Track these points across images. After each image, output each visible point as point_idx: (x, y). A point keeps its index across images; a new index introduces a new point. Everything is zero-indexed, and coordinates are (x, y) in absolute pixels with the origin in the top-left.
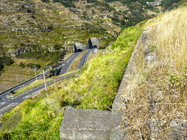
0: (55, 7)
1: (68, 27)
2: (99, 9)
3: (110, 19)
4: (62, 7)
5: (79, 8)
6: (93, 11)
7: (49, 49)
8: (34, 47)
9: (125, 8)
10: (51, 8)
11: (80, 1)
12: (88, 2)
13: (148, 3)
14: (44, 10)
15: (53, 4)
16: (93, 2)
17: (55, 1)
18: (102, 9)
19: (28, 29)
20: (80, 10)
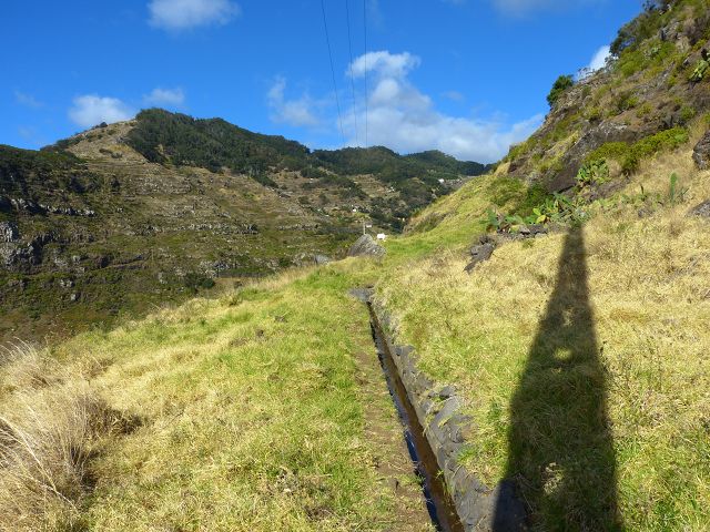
0: (241, 185)
1: (287, 227)
2: (335, 193)
3: (367, 216)
4: (258, 185)
5: (285, 188)
6: (322, 197)
7: (268, 265)
8: (242, 259)
9: (389, 192)
10: (234, 187)
11: (283, 172)
12: (305, 175)
13: (441, 181)
14: (223, 190)
15: (236, 179)
16: (317, 175)
17: (236, 172)
18: (342, 193)
19: (219, 226)
20: (289, 194)
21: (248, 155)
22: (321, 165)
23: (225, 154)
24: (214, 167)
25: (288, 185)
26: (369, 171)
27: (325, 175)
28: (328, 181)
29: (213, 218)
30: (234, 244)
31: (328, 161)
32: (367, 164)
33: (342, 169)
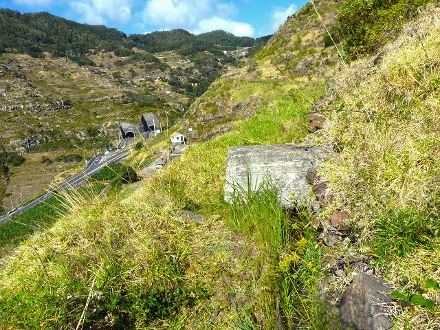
0: (60, 66)
1: (98, 99)
2: (142, 67)
3: (166, 84)
4: (75, 65)
5: (102, 66)
6: (131, 71)
7: (78, 135)
8: (52, 134)
9: (186, 63)
10: (53, 69)
11: (100, 54)
12: (118, 55)
13: (225, 52)
14: (42, 72)
15: (55, 62)
16: (128, 54)
17: (56, 55)
18: (147, 66)
19: (31, 105)
20: (105, 70)
21: (70, 41)
22: (134, 46)
23: (48, 41)
24: (35, 53)
25: (104, 64)
26: (172, 48)
27: (134, 53)
28: (137, 57)
29: (25, 99)
30: (45, 121)
31: (141, 42)
32: (170, 42)
33: (152, 48)
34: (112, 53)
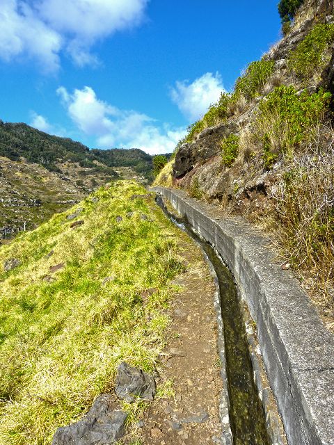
0: (33, 170)
1: (64, 202)
2: (102, 179)
4: (46, 171)
5: (67, 174)
6: (93, 180)
9: (141, 179)
10: (27, 172)
11: (67, 163)
12: (82, 165)
14: (18, 174)
15: (29, 166)
16: (91, 166)
17: (30, 161)
18: (107, 179)
19: (10, 200)
20: (70, 178)
21: (42, 150)
22: (95, 159)
23: (24, 148)
24: (14, 157)
25: (69, 172)
26: (129, 165)
27: (96, 166)
28: (98, 170)
29: (6, 194)
30: (20, 214)
31: (102, 157)
32: (128, 159)
33: (111, 163)
34: (77, 164)
